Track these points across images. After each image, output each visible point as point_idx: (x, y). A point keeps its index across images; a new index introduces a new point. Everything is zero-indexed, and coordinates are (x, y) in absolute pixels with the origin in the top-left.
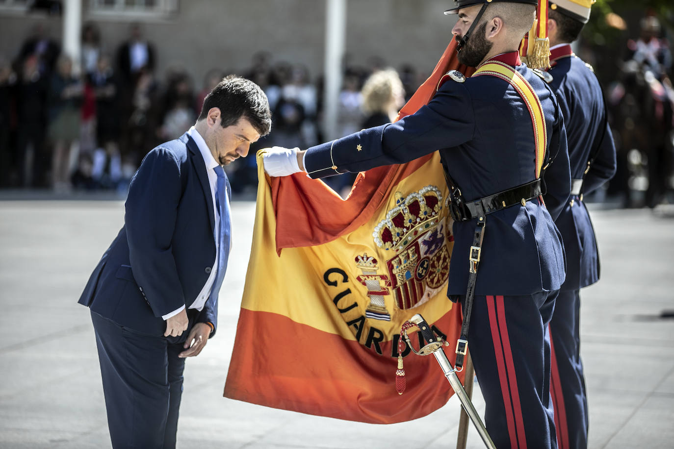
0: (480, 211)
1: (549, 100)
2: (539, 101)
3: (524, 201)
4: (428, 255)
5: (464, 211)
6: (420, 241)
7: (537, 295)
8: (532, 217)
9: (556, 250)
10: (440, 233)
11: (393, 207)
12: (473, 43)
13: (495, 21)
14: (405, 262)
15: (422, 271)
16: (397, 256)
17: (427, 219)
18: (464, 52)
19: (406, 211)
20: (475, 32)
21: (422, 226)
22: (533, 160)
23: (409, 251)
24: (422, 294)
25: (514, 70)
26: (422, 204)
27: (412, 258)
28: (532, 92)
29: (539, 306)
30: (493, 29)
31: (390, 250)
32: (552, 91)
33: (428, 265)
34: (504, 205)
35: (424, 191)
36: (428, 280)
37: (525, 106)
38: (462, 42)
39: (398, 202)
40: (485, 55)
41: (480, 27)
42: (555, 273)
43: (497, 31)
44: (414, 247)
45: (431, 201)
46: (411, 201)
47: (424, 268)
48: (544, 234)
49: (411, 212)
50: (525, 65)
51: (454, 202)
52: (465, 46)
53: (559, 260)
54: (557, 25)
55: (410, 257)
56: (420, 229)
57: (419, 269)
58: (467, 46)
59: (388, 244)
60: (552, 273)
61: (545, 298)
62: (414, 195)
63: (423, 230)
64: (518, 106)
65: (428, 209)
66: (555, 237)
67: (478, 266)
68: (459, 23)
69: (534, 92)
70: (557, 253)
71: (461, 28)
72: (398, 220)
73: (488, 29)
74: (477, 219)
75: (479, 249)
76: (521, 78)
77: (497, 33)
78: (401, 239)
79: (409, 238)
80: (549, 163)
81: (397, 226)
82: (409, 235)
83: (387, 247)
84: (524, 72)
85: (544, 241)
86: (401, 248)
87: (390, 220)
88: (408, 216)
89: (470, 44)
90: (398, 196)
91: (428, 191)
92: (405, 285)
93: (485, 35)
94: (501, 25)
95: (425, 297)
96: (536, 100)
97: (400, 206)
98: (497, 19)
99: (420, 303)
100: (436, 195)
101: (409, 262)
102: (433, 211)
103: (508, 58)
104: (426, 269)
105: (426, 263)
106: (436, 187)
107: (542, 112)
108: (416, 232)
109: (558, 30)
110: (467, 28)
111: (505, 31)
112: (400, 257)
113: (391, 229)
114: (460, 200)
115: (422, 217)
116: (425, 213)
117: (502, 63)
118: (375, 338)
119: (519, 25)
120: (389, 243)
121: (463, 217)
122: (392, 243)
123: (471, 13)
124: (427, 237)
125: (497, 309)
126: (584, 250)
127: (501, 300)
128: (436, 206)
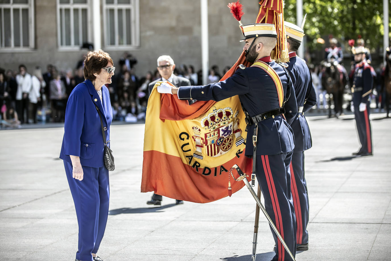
0: (256, 121)
2: (278, 76)
3: (273, 116)
4: (223, 136)
5: (250, 120)
6: (221, 129)
7: (282, 155)
8: (277, 123)
9: (289, 135)
13: (260, 44)
14: (213, 136)
15: (220, 142)
17: (225, 120)
19: (216, 115)
20: (252, 48)
21: (222, 123)
22: (277, 100)
23: (215, 132)
27: (216, 135)
29: (283, 159)
30: (259, 47)
32: (287, 71)
34: (265, 118)
35: (225, 109)
36: (222, 147)
38: (247, 52)
40: (256, 58)
41: (254, 47)
42: (288, 146)
43: (261, 48)
44: (217, 131)
45: (228, 114)
46: (219, 112)
48: (283, 129)
52: (248, 55)
54: (290, 44)
55: (215, 135)
56: (222, 124)
60: (286, 145)
61: (286, 156)
62: (221, 110)
65: (226, 117)
68: (246, 45)
70: (290, 137)
71: (246, 47)
73: (257, 48)
75: (256, 137)
78: (212, 126)
79: (216, 127)
81: (212, 120)
82: (216, 125)
85: (282, 132)
86: (212, 130)
87: (209, 117)
88: (217, 118)
89: (250, 53)
90: (214, 108)
91: (227, 109)
92: (211, 146)
93: (255, 50)
94: (262, 46)
95: (219, 153)
97: (214, 112)
99: (217, 155)
102: (228, 118)
106: (231, 108)
107: (280, 81)
108: (219, 125)
109: (290, 47)
110: (249, 47)
111: (264, 49)
115: (223, 119)
118: (196, 165)
119: (270, 46)
122: (208, 127)
123: (250, 41)
124: (224, 128)
125: (265, 160)
126: (305, 135)
127: (267, 157)
128: (230, 116)
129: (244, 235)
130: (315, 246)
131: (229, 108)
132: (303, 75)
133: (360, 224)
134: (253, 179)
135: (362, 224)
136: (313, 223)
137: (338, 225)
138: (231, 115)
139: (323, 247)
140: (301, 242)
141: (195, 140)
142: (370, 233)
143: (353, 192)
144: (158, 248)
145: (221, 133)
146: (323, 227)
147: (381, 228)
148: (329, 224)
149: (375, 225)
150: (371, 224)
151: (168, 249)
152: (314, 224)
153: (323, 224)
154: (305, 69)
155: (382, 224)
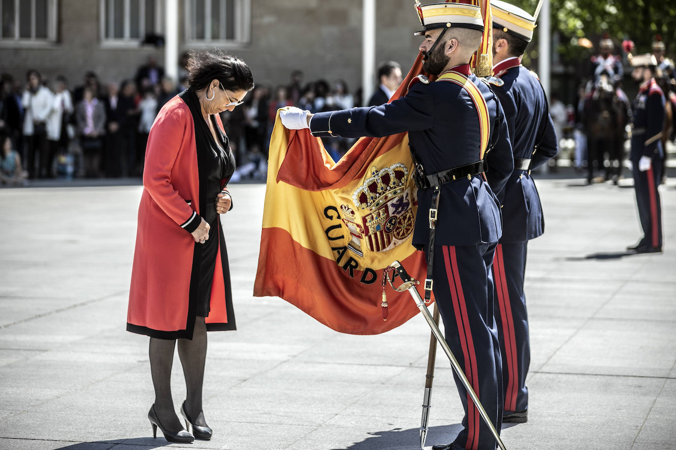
0: (436, 182)
1: (492, 102)
2: (485, 102)
3: (469, 175)
4: (395, 215)
5: (425, 182)
6: (389, 204)
7: (481, 246)
8: (475, 188)
9: (495, 212)
10: (406, 199)
11: (369, 177)
12: (436, 57)
13: (452, 42)
14: (376, 218)
15: (390, 226)
16: (371, 214)
17: (395, 188)
18: (428, 63)
19: (379, 181)
20: (437, 48)
21: (391, 193)
22: (478, 146)
23: (380, 211)
24: (389, 243)
25: (466, 77)
26: (392, 176)
27: (383, 216)
28: (480, 95)
29: (481, 254)
30: (451, 47)
31: (365, 209)
32: (495, 95)
33: (395, 222)
34: (454, 179)
35: (393, 167)
36: (395, 233)
37: (474, 105)
38: (426, 55)
39: (374, 173)
40: (445, 67)
41: (441, 45)
43: (454, 48)
44: (384, 209)
45: (399, 175)
46: (384, 174)
47: (392, 224)
48: (484, 201)
49: (383, 182)
50: (474, 75)
51: (417, 174)
52: (429, 59)
53: (497, 220)
55: (381, 215)
56: (390, 195)
57: (387, 225)
58: (431, 59)
59: (364, 205)
60: (490, 229)
62: (386, 169)
63: (392, 196)
64: (469, 104)
65: (396, 180)
66: (493, 203)
67: (436, 223)
68: (424, 42)
69: (481, 94)
70: (495, 215)
71: (427, 46)
72: (373, 187)
73: (447, 47)
74: (434, 188)
75: (436, 210)
76: (471, 83)
77: (453, 50)
78: (374, 201)
79: (381, 201)
80: (491, 148)
81: (371, 191)
82: (381, 199)
83: (363, 207)
84: (474, 80)
86: (374, 208)
87: (367, 186)
88: (380, 185)
89: (433, 57)
90: (374, 170)
91: (397, 167)
92: (376, 235)
93: (444, 52)
94: (457, 45)
95: (392, 245)
96: (483, 100)
97: (374, 177)
98: (454, 40)
99: (388, 249)
100: (404, 170)
101: (379, 218)
102: (401, 182)
103: (462, 69)
104: (394, 225)
105: (394, 221)
106: (403, 164)
107: (487, 110)
108: (386, 197)
109: (509, 47)
110: (431, 45)
111: (459, 50)
112: (373, 214)
113: (367, 194)
114: (422, 174)
115: (392, 186)
116: (394, 183)
117: (457, 73)
119: (470, 46)
120: (365, 203)
121: (424, 186)
122: (367, 204)
123: (435, 35)
124: (394, 201)
125: (450, 256)
126: (530, 212)
127: (453, 249)
128: (403, 178)
129: (413, 392)
130: (541, 416)
131: (400, 164)
132: (531, 101)
133: (627, 378)
134: (428, 289)
135: (632, 378)
136: (542, 372)
137: (587, 378)
138: (405, 176)
139: (556, 417)
140: (513, 408)
141: (347, 225)
142: (645, 395)
143: (621, 320)
144: (252, 410)
145: (391, 210)
146: (559, 382)
147: (665, 386)
148: (571, 377)
149: (655, 380)
150: (648, 379)
151: (270, 414)
152: (543, 374)
153: (560, 376)
154: (535, 90)
155: (668, 380)
